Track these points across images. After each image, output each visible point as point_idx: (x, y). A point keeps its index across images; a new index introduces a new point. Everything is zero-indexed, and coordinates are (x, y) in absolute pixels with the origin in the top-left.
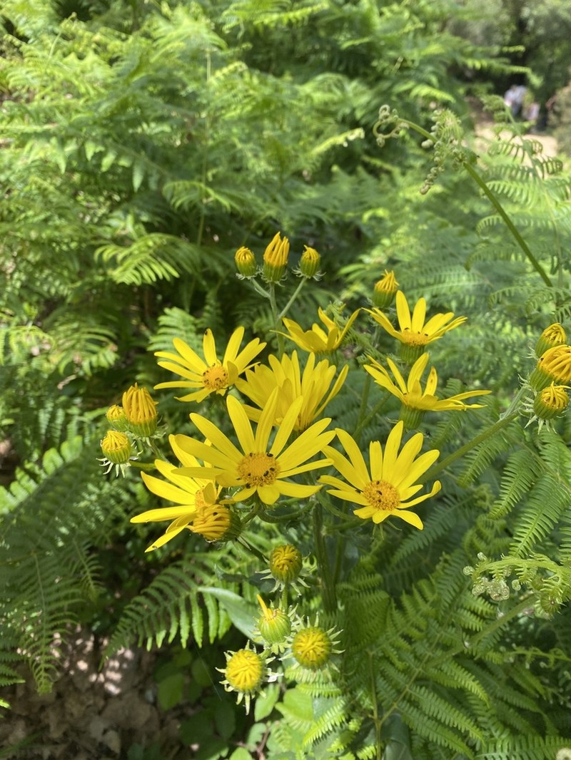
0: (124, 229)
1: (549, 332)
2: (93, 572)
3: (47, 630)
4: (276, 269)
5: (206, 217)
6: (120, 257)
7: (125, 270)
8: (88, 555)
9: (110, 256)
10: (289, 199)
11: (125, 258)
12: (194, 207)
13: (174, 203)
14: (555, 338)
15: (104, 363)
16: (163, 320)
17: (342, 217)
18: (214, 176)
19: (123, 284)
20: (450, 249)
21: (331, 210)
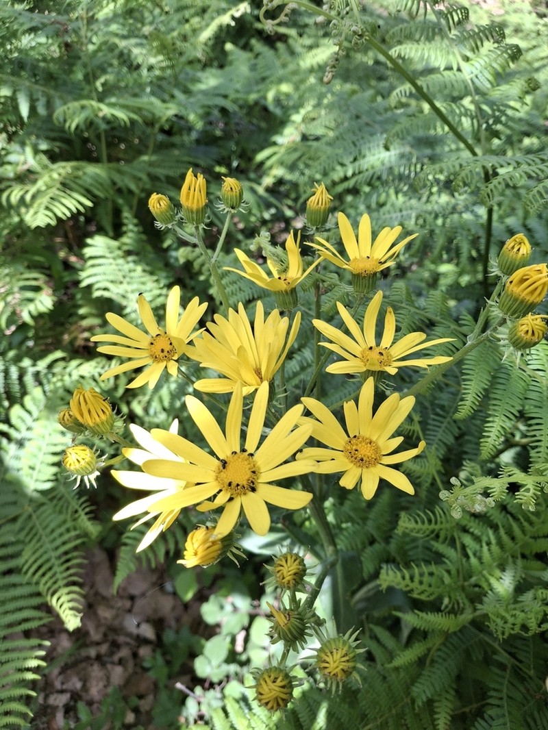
0: (25, 163)
1: (512, 245)
2: (86, 514)
3: (61, 573)
4: (198, 211)
5: (106, 131)
6: (28, 198)
7: (36, 213)
8: (79, 499)
9: (18, 197)
10: (187, 92)
11: (34, 197)
12: (90, 124)
13: (69, 127)
14: (519, 250)
15: (43, 309)
16: (88, 252)
17: (246, 101)
18: (103, 85)
19: (38, 228)
20: (365, 119)
21: (233, 96)
